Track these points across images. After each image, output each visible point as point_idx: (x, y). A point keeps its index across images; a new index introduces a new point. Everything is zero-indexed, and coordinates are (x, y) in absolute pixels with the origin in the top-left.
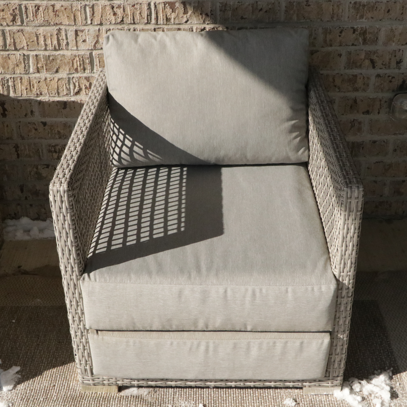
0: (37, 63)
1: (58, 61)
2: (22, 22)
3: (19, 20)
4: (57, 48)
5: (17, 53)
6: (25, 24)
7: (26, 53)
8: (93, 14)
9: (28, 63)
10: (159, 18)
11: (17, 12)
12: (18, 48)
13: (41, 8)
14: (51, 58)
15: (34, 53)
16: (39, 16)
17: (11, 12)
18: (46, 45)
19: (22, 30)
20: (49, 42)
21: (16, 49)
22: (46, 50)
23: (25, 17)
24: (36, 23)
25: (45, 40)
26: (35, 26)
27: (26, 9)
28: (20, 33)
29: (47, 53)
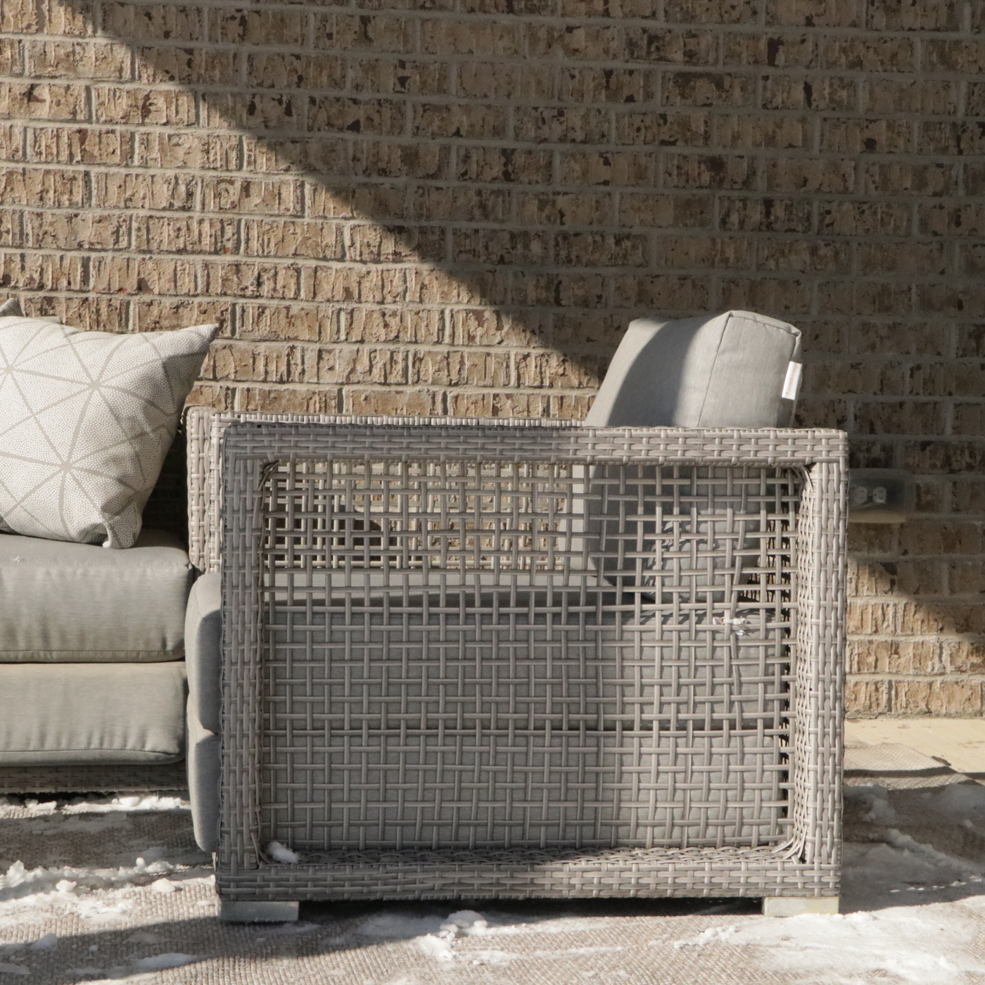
0: (248, 403)
1: (284, 401)
2: (233, 332)
3: (229, 328)
4: (285, 378)
5: (217, 385)
6: (237, 335)
7: (231, 385)
8: (351, 324)
9: (232, 403)
10: (457, 335)
11: (228, 316)
12: (219, 376)
13: (267, 312)
14: (272, 395)
15: (246, 385)
16: (262, 325)
17: (218, 314)
18: (266, 372)
19: (231, 347)
20: (272, 367)
21: (215, 379)
22: (265, 381)
23: (238, 324)
24: (257, 335)
25: (266, 365)
26: (254, 341)
27: (243, 311)
28: (227, 351)
29: (266, 387)
